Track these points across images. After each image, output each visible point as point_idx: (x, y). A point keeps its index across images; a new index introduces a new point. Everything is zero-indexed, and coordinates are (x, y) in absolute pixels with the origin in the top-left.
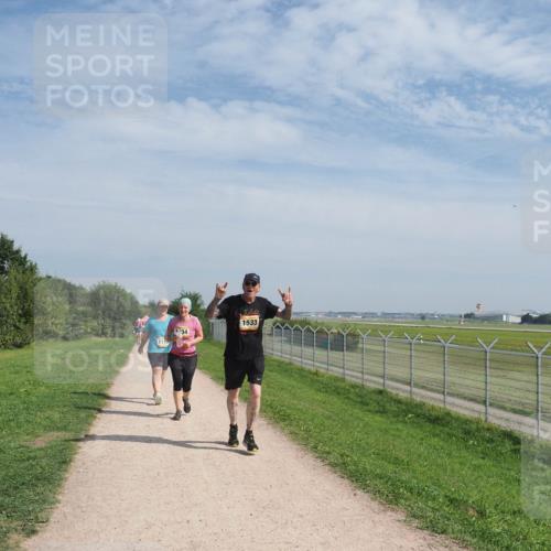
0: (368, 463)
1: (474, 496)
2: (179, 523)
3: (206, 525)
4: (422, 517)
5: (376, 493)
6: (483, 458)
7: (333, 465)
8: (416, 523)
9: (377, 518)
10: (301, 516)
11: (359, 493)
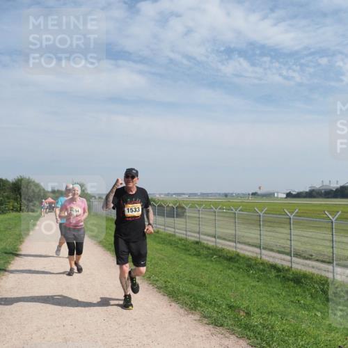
0: (182, 287)
1: (246, 303)
2: (58, 327)
3: (75, 327)
4: (210, 317)
5: (184, 304)
6: (258, 281)
7: (159, 288)
8: (206, 321)
9: (182, 319)
11: (173, 304)
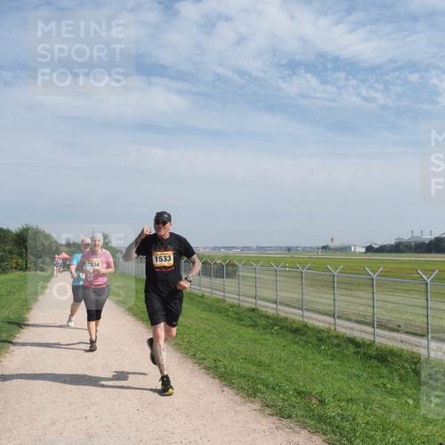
0: (235, 366)
1: (318, 388)
2: (79, 419)
3: (101, 420)
4: (273, 406)
5: (239, 389)
6: (332, 360)
7: (207, 369)
8: (268, 411)
9: (238, 408)
10: (178, 410)
11: (226, 389)
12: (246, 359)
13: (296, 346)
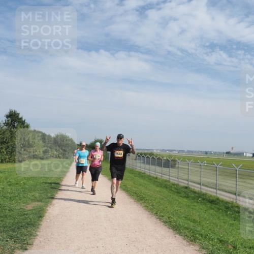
0: (181, 222)
1: (231, 239)
3: (106, 249)
4: (207, 248)
5: (185, 237)
6: (235, 220)
7: (165, 222)
8: (204, 251)
9: (186, 248)
10: (150, 246)
11: (177, 235)
12: (186, 217)
13: (212, 211)
